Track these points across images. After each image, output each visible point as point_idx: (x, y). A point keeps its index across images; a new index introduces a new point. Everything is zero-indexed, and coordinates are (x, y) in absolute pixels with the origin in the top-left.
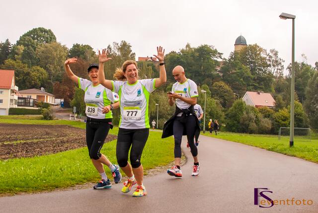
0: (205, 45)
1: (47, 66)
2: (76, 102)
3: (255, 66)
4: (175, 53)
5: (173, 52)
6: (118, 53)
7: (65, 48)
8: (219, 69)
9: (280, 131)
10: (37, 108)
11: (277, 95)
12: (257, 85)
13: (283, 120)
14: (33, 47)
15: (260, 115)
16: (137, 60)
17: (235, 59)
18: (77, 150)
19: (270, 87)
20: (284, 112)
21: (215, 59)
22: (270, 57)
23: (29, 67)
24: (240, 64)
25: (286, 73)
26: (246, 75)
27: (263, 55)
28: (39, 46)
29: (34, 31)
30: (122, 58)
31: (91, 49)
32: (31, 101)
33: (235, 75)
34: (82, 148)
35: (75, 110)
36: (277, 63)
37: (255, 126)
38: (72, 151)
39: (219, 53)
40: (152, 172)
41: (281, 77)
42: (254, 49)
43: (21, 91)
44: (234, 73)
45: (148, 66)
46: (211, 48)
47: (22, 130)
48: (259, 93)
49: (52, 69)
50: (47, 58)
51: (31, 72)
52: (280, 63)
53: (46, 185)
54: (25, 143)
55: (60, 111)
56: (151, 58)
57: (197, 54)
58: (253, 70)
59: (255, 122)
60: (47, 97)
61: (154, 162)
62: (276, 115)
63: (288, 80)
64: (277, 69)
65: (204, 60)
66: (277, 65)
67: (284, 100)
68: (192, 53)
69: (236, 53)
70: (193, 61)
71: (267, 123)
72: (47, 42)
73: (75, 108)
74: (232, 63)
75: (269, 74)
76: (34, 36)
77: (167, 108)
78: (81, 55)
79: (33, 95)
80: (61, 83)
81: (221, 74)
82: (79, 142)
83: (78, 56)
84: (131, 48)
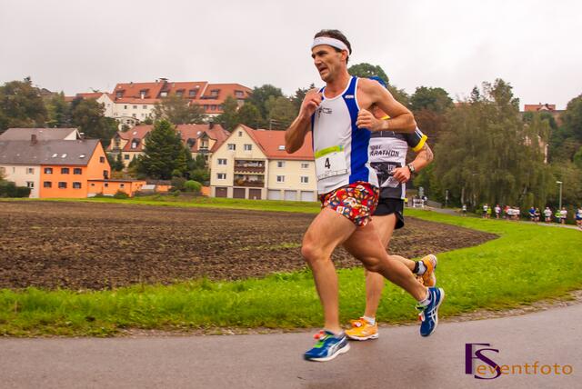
2: (422, 179)
7: (403, 95)
16: (522, 109)
29: (355, 69)
30: (497, 108)
31: (445, 93)
35: (421, 194)
40: (580, 295)
45: (542, 118)
56: (547, 105)
61: (579, 279)
73: (421, 189)
77: (575, 188)
82: (433, 244)
83: (425, 106)
84: (512, 91)
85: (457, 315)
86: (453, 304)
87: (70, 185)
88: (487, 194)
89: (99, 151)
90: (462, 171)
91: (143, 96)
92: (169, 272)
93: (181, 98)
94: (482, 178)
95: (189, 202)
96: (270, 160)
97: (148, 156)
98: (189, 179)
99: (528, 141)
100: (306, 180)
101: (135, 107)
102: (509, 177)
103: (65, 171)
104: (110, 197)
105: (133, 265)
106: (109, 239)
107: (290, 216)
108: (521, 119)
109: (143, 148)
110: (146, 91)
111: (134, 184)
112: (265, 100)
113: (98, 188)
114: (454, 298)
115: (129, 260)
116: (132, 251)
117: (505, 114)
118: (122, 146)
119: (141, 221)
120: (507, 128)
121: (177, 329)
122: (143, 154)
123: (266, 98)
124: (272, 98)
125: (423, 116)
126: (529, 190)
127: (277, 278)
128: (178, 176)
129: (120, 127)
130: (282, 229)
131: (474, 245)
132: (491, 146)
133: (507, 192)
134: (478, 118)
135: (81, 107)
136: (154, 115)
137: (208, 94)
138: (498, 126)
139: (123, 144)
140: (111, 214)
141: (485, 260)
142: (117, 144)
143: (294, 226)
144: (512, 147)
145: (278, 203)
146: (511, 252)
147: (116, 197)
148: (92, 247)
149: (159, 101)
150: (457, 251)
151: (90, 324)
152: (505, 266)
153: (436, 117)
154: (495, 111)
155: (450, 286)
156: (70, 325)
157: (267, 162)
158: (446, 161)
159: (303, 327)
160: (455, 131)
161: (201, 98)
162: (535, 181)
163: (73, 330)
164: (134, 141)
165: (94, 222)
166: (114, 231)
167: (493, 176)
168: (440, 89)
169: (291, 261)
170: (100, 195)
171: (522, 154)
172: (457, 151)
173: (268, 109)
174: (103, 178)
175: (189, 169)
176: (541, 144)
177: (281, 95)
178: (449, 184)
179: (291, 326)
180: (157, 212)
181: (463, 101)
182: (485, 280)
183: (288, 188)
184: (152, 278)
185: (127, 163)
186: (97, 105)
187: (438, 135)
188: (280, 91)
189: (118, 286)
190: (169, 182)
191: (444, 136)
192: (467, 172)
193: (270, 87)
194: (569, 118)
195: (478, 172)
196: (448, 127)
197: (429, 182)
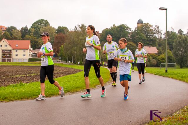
0: (123, 25)
2: (60, 54)
3: (148, 34)
4: (108, 29)
5: (107, 28)
6: (80, 30)
7: (54, 29)
8: (129, 36)
9: (161, 65)
11: (159, 48)
12: (149, 43)
13: (162, 60)
14: (39, 29)
15: (150, 57)
17: (137, 30)
18: (62, 77)
19: (155, 44)
20: (162, 56)
21: (128, 31)
22: (155, 29)
23: (37, 38)
24: (140, 33)
25: (163, 37)
26: (143, 38)
27: (151, 28)
28: (41, 28)
29: (39, 21)
31: (67, 28)
33: (138, 38)
34: (64, 76)
35: (60, 58)
36: (158, 32)
37: (149, 63)
38: (60, 78)
39: (129, 28)
41: (161, 39)
42: (147, 25)
43: (34, 50)
44: (137, 38)
46: (126, 26)
47: (35, 69)
48: (150, 47)
51: (38, 41)
52: (160, 32)
53: (48, 94)
54: (37, 75)
57: (119, 29)
58: (147, 36)
59: (148, 61)
62: (159, 57)
63: (164, 40)
64: (159, 35)
65: (122, 31)
66: (159, 33)
67: (162, 50)
68: (116, 29)
69: (138, 28)
70: (117, 32)
71: (154, 61)
72: (45, 26)
73: (60, 57)
74: (136, 33)
75: (155, 38)
76: (39, 23)
77: (105, 56)
78: (62, 32)
81: (131, 38)
82: (63, 74)
88: (80, 58)
90: (72, 51)
94: (78, 53)
96: (13, 50)
100: (25, 55)
107: (20, 67)
112: (11, 31)
117: (84, 34)
124: (14, 30)
125: (60, 35)
127: (11, 86)
130: (17, 71)
131: (75, 73)
132: (80, 44)
134: (76, 36)
138: (82, 38)
143: (21, 70)
145: (16, 63)
150: (69, 76)
153: (64, 35)
154: (81, 34)
157: (12, 50)
158: (67, 48)
160: (69, 39)
167: (81, 52)
168: (65, 27)
172: (71, 45)
173: (12, 33)
177: (16, 29)
178: (68, 56)
181: (72, 30)
183: (19, 58)
191: (67, 41)
192: (74, 52)
193: (13, 27)
194: (103, 35)
195: (77, 51)
196: (67, 38)
197: (62, 55)
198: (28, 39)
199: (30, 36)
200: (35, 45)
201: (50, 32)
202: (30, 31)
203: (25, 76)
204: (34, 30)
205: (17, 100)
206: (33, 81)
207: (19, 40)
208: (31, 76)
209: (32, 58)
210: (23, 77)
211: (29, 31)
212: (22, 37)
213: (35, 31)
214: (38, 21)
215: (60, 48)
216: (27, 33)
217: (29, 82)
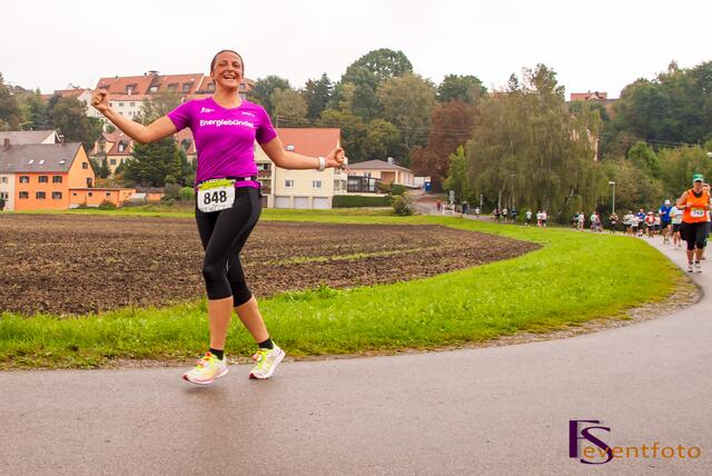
0: (710, 63)
1: (398, 118)
2: (453, 182)
4: (646, 81)
5: (641, 80)
7: (429, 84)
10: (383, 195)
14: (371, 84)
16: (568, 98)
23: (365, 121)
28: (381, 83)
29: (373, 54)
30: (539, 98)
31: (478, 81)
32: (372, 182)
34: (477, 268)
35: (452, 198)
40: (638, 314)
43: (352, 166)
45: (592, 108)
47: (358, 235)
49: (405, 123)
50: (396, 104)
51: (369, 130)
54: (369, 258)
55: (423, 200)
56: (597, 93)
57: (693, 81)
60: (399, 174)
61: (637, 295)
65: (708, 91)
70: (684, 95)
72: (395, 75)
73: (452, 193)
76: (372, 65)
77: (630, 189)
78: (460, 96)
79: (374, 172)
80: (424, 147)
82: (466, 256)
83: (455, 96)
84: (556, 77)
85: (495, 339)
86: (490, 326)
87: (49, 195)
88: (528, 199)
89: (82, 156)
90: (498, 171)
91: (130, 91)
92: (163, 293)
93: (174, 93)
94: (522, 178)
95: (185, 212)
97: (137, 161)
98: (184, 186)
99: (575, 136)
100: (319, 184)
101: (121, 105)
102: (553, 177)
103: (43, 179)
104: (95, 208)
105: (122, 285)
106: (95, 256)
107: (301, 227)
108: (567, 110)
109: (131, 151)
110: (134, 86)
111: (121, 192)
112: (270, 93)
113: (81, 198)
114: (490, 319)
115: (118, 280)
116: (121, 269)
117: (547, 104)
118: (107, 150)
119: (131, 235)
120: (551, 121)
121: (172, 358)
122: (131, 158)
123: (271, 91)
124: (278, 90)
125: (453, 109)
126: (576, 192)
127: (287, 298)
128: (172, 182)
129: (104, 128)
130: (292, 241)
131: (514, 256)
132: (532, 142)
133: (551, 196)
134: (517, 110)
135: (60, 106)
136: (143, 113)
137: (205, 88)
138: (540, 118)
139: (108, 147)
140: (96, 227)
141: (525, 274)
142: (102, 147)
143: (305, 238)
144: (555, 142)
145: (287, 212)
146: (556, 264)
147: (101, 208)
148: (75, 265)
149: (149, 97)
150: (494, 264)
151: (73, 353)
152: (550, 281)
153: (468, 109)
154: (536, 102)
155: (486, 305)
156: (51, 355)
158: (480, 160)
159: (318, 354)
160: (490, 124)
161: (197, 93)
162: (584, 182)
163: (54, 362)
164: (121, 143)
165: (77, 237)
166: (98, 248)
167: (534, 176)
168: (472, 77)
169: (302, 279)
170: (83, 206)
171: (568, 151)
172: (493, 148)
173: (273, 104)
174: (86, 187)
175: (183, 175)
176: (591, 139)
177: (289, 87)
178: (483, 187)
179: (304, 354)
180: (148, 225)
181: (499, 90)
182: (526, 297)
183: (298, 194)
184: (144, 300)
185: (113, 168)
186: (77, 104)
187: (471, 130)
188: (287, 83)
189: (105, 310)
190: (162, 189)
191: (477, 131)
192: (504, 172)
193: (276, 78)
194: (623, 107)
195: (517, 172)
196: (482, 120)
197: (460, 185)
198: (330, 125)
199: (336, 113)
200: (357, 148)
201: (415, 96)
202: (338, 96)
203: (325, 263)
204: (354, 89)
205: (334, 352)
206: (360, 283)
207: (300, 125)
208: (347, 262)
209: (345, 193)
210: (319, 264)
211: (336, 93)
212: (307, 117)
213: (357, 92)
214: (368, 56)
215: (452, 157)
216: (326, 101)
217: (346, 285)
